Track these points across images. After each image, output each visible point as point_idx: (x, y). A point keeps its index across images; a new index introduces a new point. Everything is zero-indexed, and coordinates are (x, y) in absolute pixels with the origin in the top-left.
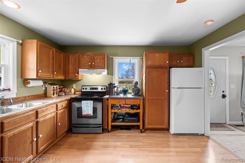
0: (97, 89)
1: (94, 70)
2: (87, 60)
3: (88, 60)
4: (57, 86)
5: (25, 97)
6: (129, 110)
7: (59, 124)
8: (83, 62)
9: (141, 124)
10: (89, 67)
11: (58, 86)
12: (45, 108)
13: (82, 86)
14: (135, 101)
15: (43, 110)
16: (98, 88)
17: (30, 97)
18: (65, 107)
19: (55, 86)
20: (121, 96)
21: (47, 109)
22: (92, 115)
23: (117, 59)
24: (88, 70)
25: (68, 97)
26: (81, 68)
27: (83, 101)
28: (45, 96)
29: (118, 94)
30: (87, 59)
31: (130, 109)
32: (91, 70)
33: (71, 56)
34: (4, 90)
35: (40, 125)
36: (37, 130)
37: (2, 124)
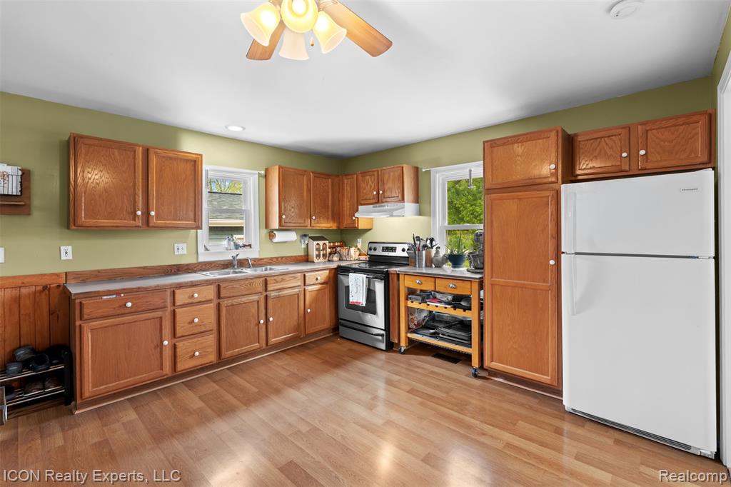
0: (393, 249)
1: (384, 206)
2: (371, 186)
3: (373, 186)
4: (325, 242)
5: (272, 259)
6: (446, 308)
7: (309, 311)
8: (365, 191)
9: (474, 351)
10: (374, 201)
11: (327, 242)
12: (280, 277)
13: (370, 243)
14: (457, 284)
15: (275, 280)
16: (396, 248)
17: (280, 259)
18: (322, 281)
19: (321, 243)
20: (444, 270)
21: (283, 280)
22: (364, 305)
23: (438, 172)
24: (374, 207)
25: (334, 265)
26: (362, 205)
27: (350, 274)
28: (306, 259)
29: (439, 266)
30: (370, 182)
31: (447, 306)
32: (379, 207)
33: (346, 181)
34: (245, 246)
35: (270, 302)
36: (266, 308)
37: (219, 287)
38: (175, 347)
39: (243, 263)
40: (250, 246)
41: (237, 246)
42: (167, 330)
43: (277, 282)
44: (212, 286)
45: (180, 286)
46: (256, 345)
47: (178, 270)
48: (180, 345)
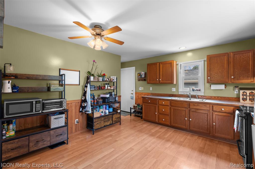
4: (253, 91)
5: (211, 97)
7: (214, 124)
19: (248, 92)
21: (198, 105)
28: (237, 100)
34: (197, 90)
35: (191, 113)
36: (189, 115)
37: (171, 102)
38: (159, 115)
39: (194, 97)
40: (200, 90)
41: (193, 90)
42: (157, 110)
43: (195, 105)
44: (169, 101)
45: (160, 99)
46: (184, 127)
47: (173, 96)
48: (160, 115)
